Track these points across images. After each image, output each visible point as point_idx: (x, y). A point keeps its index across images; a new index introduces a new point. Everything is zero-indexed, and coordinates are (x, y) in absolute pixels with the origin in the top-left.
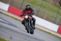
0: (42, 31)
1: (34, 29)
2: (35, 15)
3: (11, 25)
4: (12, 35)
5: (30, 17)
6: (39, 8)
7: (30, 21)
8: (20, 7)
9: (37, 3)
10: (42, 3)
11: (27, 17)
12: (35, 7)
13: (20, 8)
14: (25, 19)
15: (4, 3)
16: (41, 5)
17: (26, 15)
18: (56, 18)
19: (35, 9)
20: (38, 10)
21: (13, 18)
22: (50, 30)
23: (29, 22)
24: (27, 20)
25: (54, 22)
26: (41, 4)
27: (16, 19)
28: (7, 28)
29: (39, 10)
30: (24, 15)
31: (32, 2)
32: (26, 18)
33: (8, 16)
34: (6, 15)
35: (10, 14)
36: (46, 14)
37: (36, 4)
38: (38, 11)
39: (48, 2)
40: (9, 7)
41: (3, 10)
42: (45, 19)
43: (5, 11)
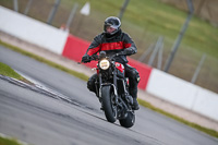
0: (186, 123)
1: (135, 107)
2: (162, 70)
4: (77, 138)
5: (118, 65)
6: (175, 42)
7: (116, 78)
9: (168, 26)
10: (186, 25)
11: (105, 64)
14: (100, 70)
15: (50, 24)
16: (182, 34)
17: (102, 58)
20: (172, 49)
23: (115, 81)
24: (106, 76)
26: (181, 30)
28: (60, 114)
29: (176, 49)
30: (95, 59)
31: (150, 23)
32: (104, 68)
34: (57, 67)
35: (71, 65)
36: (201, 63)
37: (164, 28)
38: (173, 54)
39: (207, 21)
41: (47, 51)
42: (196, 83)
43: (53, 54)
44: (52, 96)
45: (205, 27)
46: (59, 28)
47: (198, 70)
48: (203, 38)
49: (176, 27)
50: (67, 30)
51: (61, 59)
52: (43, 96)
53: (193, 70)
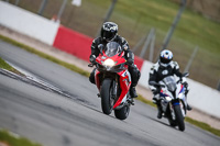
6: (167, 35)
10: (179, 17)
12: (152, 30)
15: (40, 15)
16: (174, 26)
19: (154, 38)
20: (164, 41)
21: (73, 69)
22: (204, 114)
26: (173, 22)
27: (85, 74)
28: (51, 106)
31: (142, 14)
33: (55, 61)
34: (48, 58)
35: (61, 56)
36: (193, 55)
37: (156, 20)
39: (200, 14)
40: (60, 31)
41: (38, 42)
43: (44, 45)
44: (43, 88)
45: (197, 19)
46: (50, 18)
47: (190, 62)
48: (194, 30)
49: (168, 19)
50: (59, 21)
51: (52, 50)
52: (34, 87)
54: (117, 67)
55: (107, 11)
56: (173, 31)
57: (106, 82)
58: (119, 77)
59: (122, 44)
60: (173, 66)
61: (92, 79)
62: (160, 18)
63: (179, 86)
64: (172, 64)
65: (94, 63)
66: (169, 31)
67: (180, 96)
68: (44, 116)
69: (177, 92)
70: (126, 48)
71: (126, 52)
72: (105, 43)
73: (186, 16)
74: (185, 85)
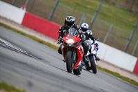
3: (29, 54)
4: (31, 77)
6: (93, 17)
8: (51, 14)
10: (100, 6)
12: (84, 14)
13: (49, 18)
15: (14, 5)
16: (97, 12)
18: (130, 40)
20: (92, 21)
21: (34, 39)
22: (116, 67)
25: (127, 50)
26: (97, 9)
27: (41, 42)
28: (20, 62)
33: (23, 34)
34: (19, 32)
35: (27, 31)
36: (109, 30)
37: (86, 8)
38: (92, 24)
39: (114, 4)
40: (26, 14)
41: (12, 22)
42: (106, 43)
43: (17, 24)
44: (15, 51)
45: (112, 7)
46: (19, 7)
47: (108, 34)
48: (110, 15)
49: (94, 8)
50: (25, 9)
51: (21, 27)
52: (10, 51)
53: (105, 35)
54: (75, 44)
55: (56, 3)
56: (96, 15)
57: (69, 53)
58: (77, 50)
59: (78, 29)
60: (89, 33)
61: (60, 51)
62: (89, 6)
63: (93, 46)
64: (88, 32)
65: (61, 41)
66: (95, 15)
67: (94, 52)
68: (16, 68)
69: (92, 50)
70: (80, 32)
71: (81, 34)
72: (67, 29)
73: (105, 6)
74: (97, 45)
